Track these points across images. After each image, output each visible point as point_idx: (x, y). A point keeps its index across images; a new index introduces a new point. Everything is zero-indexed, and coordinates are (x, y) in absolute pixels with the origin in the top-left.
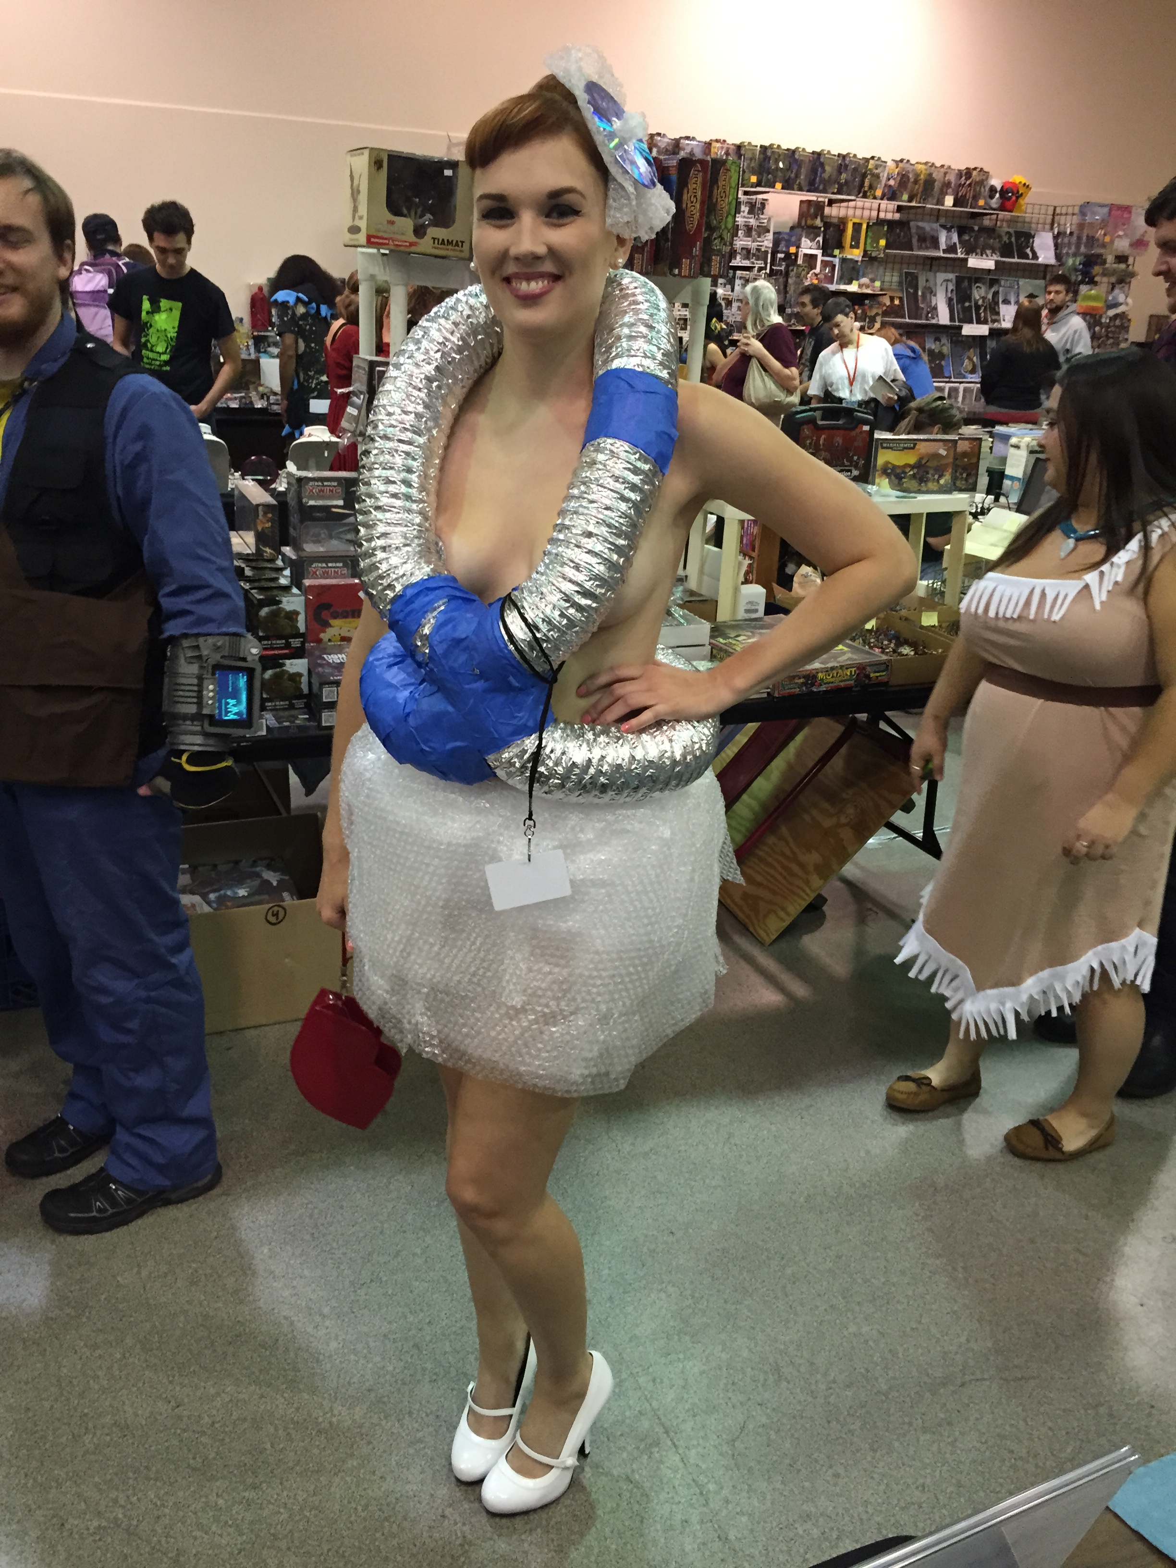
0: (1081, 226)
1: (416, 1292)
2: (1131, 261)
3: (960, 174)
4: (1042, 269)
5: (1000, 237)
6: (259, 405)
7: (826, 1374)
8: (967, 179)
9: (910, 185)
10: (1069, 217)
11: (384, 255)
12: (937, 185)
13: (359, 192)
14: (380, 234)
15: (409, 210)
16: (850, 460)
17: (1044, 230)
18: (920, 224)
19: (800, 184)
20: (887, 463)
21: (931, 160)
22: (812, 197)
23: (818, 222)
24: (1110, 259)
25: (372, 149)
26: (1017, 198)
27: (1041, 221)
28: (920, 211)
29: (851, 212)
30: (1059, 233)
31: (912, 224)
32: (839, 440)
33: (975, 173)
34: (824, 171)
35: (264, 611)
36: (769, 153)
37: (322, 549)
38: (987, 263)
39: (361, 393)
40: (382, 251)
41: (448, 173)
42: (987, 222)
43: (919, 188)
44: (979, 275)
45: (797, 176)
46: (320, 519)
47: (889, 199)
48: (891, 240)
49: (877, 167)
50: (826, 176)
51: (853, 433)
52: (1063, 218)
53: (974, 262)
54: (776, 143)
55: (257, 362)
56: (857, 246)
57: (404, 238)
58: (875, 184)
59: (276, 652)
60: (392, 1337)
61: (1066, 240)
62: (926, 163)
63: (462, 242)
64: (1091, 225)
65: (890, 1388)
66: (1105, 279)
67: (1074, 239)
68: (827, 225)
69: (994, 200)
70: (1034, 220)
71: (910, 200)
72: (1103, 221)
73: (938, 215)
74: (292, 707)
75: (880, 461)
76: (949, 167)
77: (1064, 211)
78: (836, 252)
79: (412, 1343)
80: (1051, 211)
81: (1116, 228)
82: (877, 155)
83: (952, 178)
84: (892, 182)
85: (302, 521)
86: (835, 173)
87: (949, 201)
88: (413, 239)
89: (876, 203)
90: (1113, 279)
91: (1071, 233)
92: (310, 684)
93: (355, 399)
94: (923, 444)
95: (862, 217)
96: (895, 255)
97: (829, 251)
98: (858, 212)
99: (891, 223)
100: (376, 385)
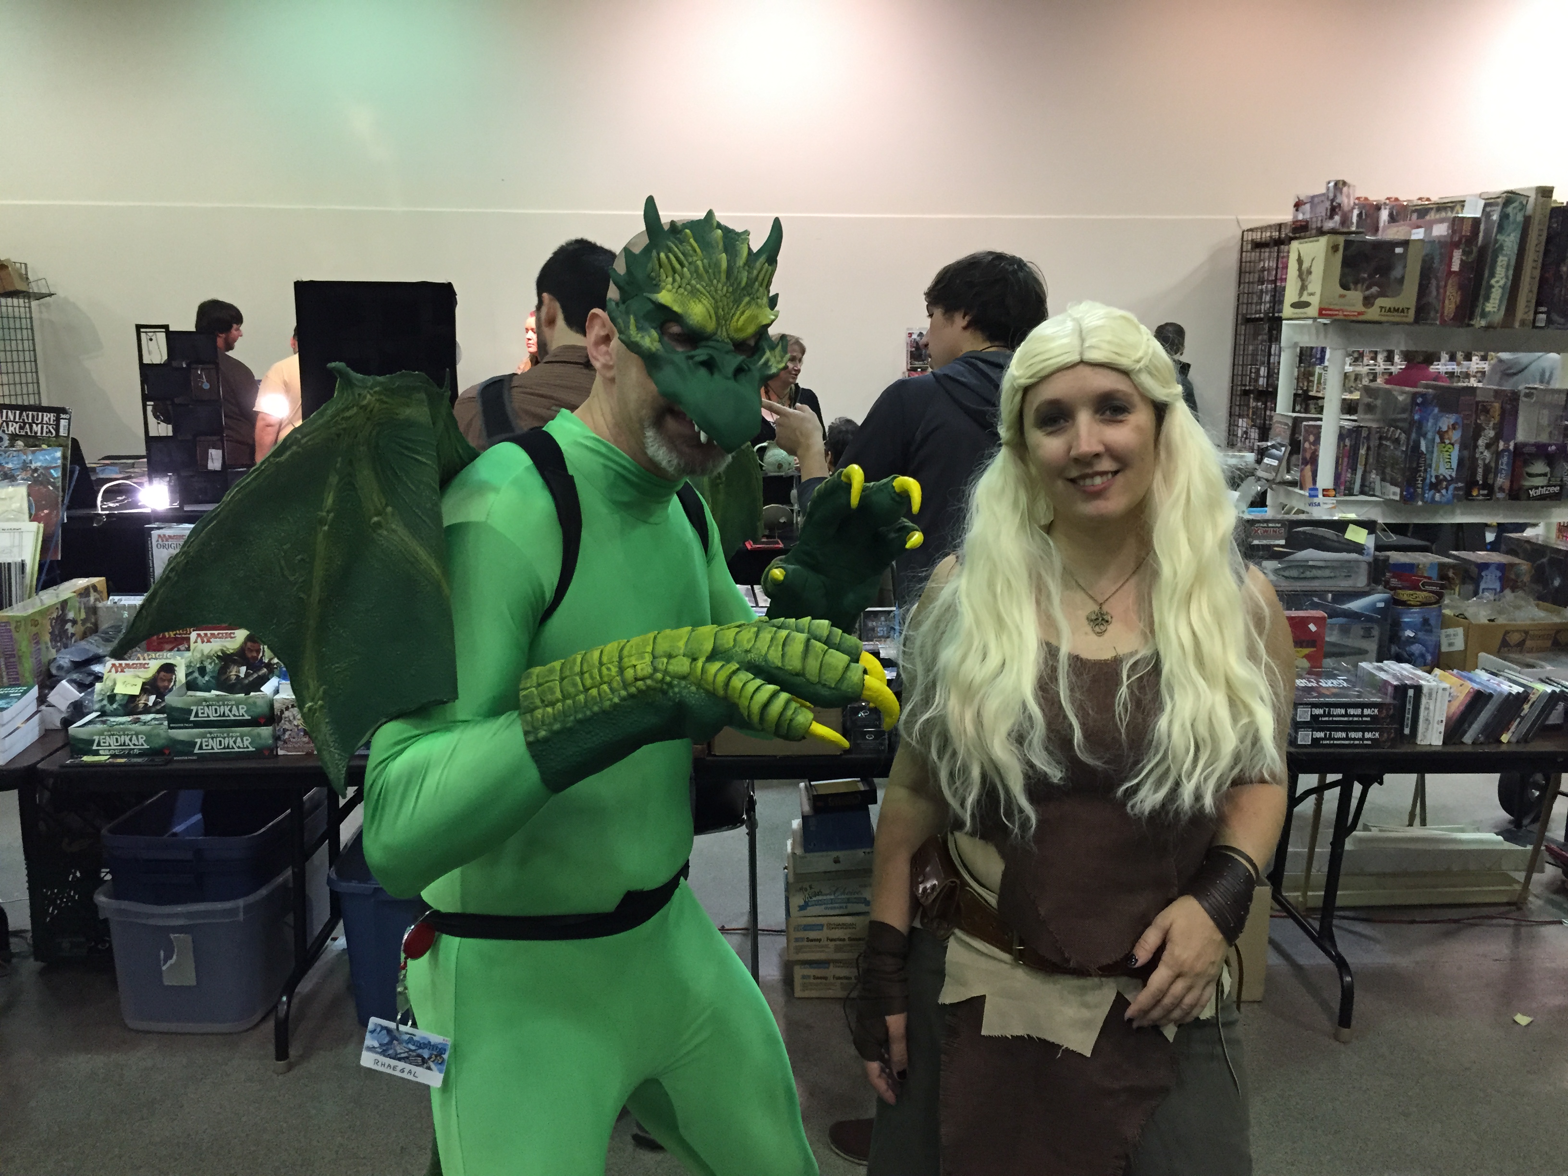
11: (1325, 324)
13: (1309, 272)
14: (1331, 307)
15: (1356, 283)
39: (1283, 446)
40: (1327, 321)
41: (1398, 250)
57: (1353, 309)
63: (1408, 309)
88: (1363, 309)
93: (1274, 451)
100: (1301, 438)
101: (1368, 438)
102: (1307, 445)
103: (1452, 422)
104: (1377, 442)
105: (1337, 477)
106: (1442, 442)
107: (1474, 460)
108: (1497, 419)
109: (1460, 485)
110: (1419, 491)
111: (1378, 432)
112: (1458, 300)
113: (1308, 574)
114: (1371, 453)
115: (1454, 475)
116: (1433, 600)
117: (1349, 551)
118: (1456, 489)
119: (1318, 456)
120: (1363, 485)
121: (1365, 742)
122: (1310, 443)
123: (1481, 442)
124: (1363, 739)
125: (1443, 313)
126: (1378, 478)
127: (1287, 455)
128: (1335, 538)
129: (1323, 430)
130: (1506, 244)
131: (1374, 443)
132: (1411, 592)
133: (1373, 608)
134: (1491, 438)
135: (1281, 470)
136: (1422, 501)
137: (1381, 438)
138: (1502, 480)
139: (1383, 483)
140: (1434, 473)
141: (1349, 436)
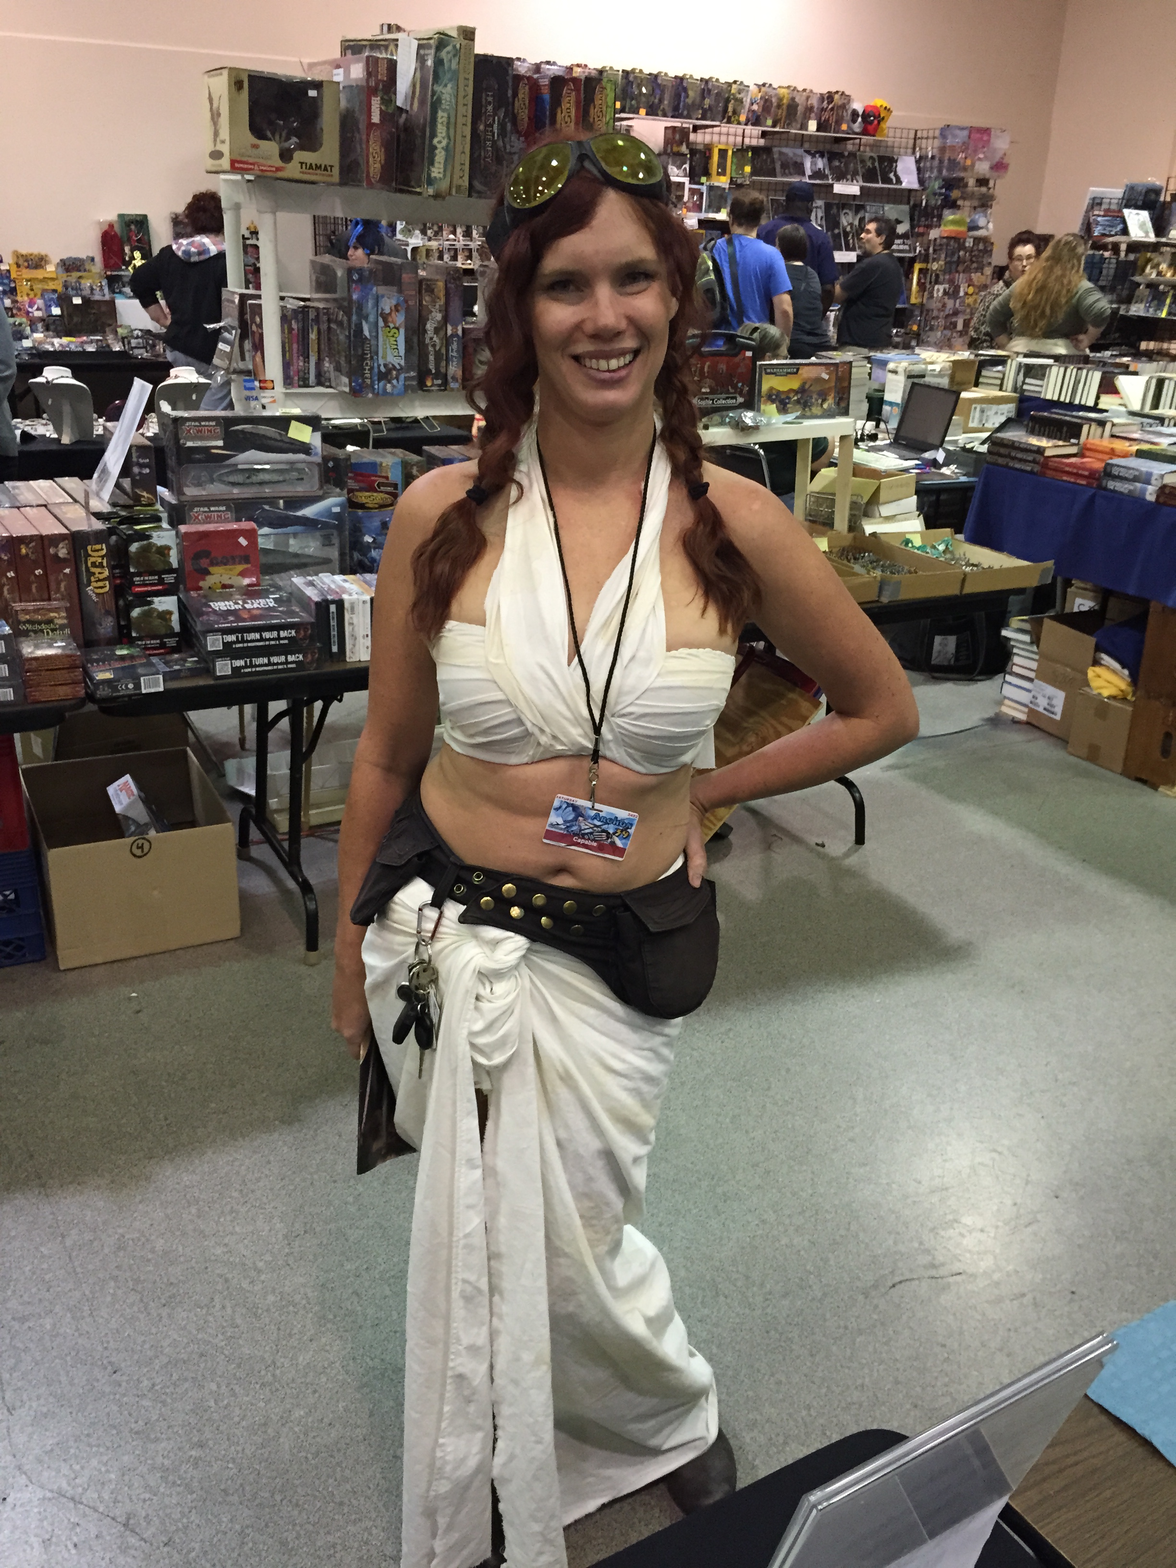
0: (943, 149)
1: (352, 1239)
2: (991, 184)
3: (822, 97)
4: (906, 194)
5: (863, 161)
6: (117, 348)
7: (762, 1285)
8: (829, 103)
9: (773, 109)
10: (930, 141)
11: (249, 181)
12: (800, 109)
13: (219, 115)
14: (245, 160)
15: (273, 134)
16: (735, 387)
17: (906, 154)
18: (785, 150)
19: (663, 110)
20: (771, 389)
21: (794, 84)
22: (676, 123)
23: (684, 149)
24: (971, 182)
25: (231, 70)
26: (879, 122)
27: (903, 145)
28: (784, 136)
29: (716, 138)
30: (921, 157)
31: (775, 150)
32: (723, 367)
33: (836, 97)
34: (687, 96)
36: (631, 78)
37: (204, 493)
38: (852, 189)
39: (233, 328)
40: (248, 177)
41: (312, 93)
42: (850, 146)
43: (782, 113)
44: (845, 202)
45: (661, 101)
46: (199, 461)
47: (753, 125)
48: (758, 166)
49: (739, 92)
50: (689, 101)
51: (737, 359)
52: (924, 141)
53: (840, 188)
54: (638, 67)
55: (112, 304)
56: (723, 173)
58: (738, 109)
60: (330, 1286)
61: (928, 164)
62: (789, 87)
63: (331, 166)
64: (952, 148)
65: (825, 1295)
66: (967, 203)
67: (936, 162)
68: (693, 152)
69: (857, 124)
70: (896, 145)
71: (774, 126)
72: (964, 143)
73: (802, 140)
75: (765, 387)
76: (811, 91)
77: (925, 135)
78: (703, 179)
79: (350, 1291)
80: (912, 135)
81: (975, 151)
82: (740, 79)
83: (814, 102)
84: (755, 107)
85: (180, 463)
86: (698, 100)
87: (812, 125)
88: (280, 163)
89: (740, 129)
90: (976, 203)
91: (933, 157)
93: (226, 335)
94: (806, 368)
95: (727, 144)
96: (761, 182)
97: (696, 179)
98: (723, 139)
99: (755, 150)
100: (248, 319)
101: (317, 320)
102: (254, 328)
103: (394, 302)
104: (327, 326)
105: (286, 365)
106: (387, 326)
107: (422, 345)
108: (442, 301)
109: (412, 374)
110: (368, 381)
111: (324, 314)
112: (383, 157)
113: (254, 479)
114: (322, 337)
115: (402, 363)
116: (389, 501)
117: (295, 452)
118: (406, 379)
119: (263, 341)
120: (318, 375)
121: (290, 666)
122: (257, 326)
123: (430, 326)
124: (287, 663)
125: (368, 172)
126: (332, 367)
127: (238, 339)
128: (279, 438)
129: (265, 310)
130: (444, 97)
131: (324, 327)
132: (367, 494)
133: (328, 512)
134: (439, 322)
135: (235, 355)
136: (373, 393)
137: (329, 321)
138: (454, 369)
139: (338, 373)
140: (381, 362)
141: (296, 318)
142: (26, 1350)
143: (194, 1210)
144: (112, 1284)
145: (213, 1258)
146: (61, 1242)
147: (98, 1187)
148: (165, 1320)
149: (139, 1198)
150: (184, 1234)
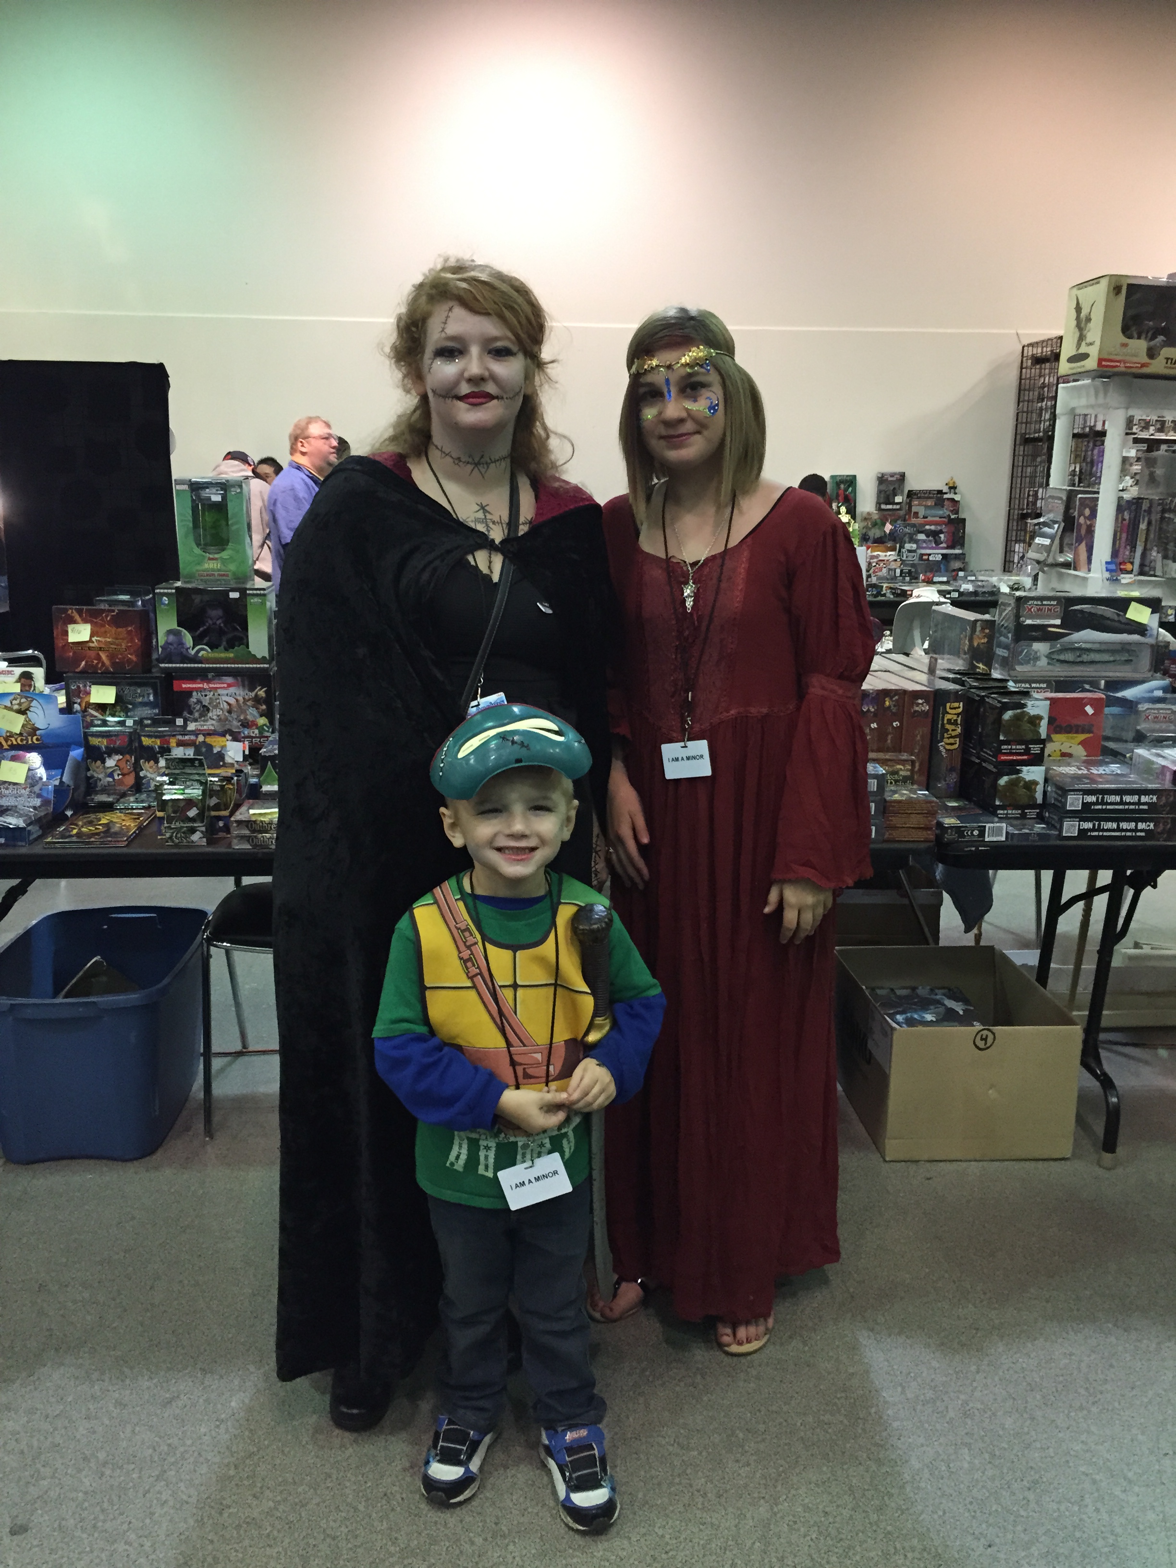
13: (1089, 319)
14: (1111, 357)
15: (1142, 334)
25: (1112, 278)
35: (1008, 715)
39: (1055, 522)
46: (1035, 639)
57: (1135, 359)
59: (1015, 758)
74: (1023, 816)
85: (1016, 640)
88: (1146, 360)
92: (1045, 793)
93: (1046, 529)
100: (1076, 514)
101: (1149, 511)
102: (1082, 520)
104: (1159, 516)
105: (1115, 553)
111: (1159, 504)
113: (1085, 658)
114: (1152, 528)
117: (1130, 632)
119: (1093, 531)
120: (1142, 565)
121: (1139, 834)
122: (1085, 517)
124: (1136, 830)
126: (1160, 555)
127: (1060, 533)
128: (1114, 617)
129: (1100, 502)
131: (1155, 517)
135: (1053, 548)
137: (1164, 511)
139: (1166, 561)
141: (1129, 508)
142: (891, 1496)
143: (1038, 1397)
144: (966, 1450)
145: (1072, 1453)
146: (902, 1393)
147: (928, 1346)
148: (1033, 1505)
149: (973, 1368)
150: (1033, 1419)
